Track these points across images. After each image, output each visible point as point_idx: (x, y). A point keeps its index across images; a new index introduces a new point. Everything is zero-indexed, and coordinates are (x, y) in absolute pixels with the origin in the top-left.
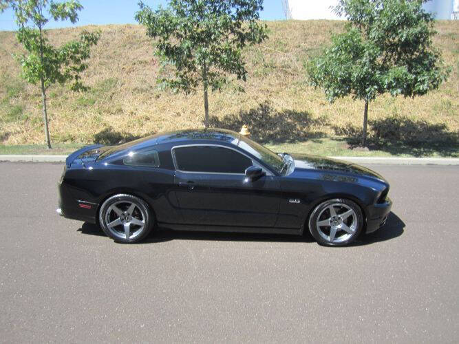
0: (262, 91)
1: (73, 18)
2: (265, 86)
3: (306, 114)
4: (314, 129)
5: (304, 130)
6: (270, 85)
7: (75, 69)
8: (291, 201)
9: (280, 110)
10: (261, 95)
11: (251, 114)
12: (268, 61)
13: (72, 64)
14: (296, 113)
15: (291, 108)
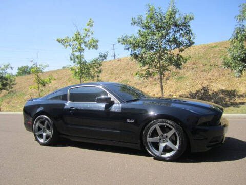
0: (206, 80)
1: (96, 47)
2: (208, 76)
3: (235, 91)
4: (238, 100)
5: (232, 101)
6: (213, 76)
7: (96, 72)
8: (128, 121)
9: (216, 90)
10: (205, 81)
11: (196, 93)
12: (212, 63)
13: (96, 70)
14: (227, 91)
15: (224, 88)
